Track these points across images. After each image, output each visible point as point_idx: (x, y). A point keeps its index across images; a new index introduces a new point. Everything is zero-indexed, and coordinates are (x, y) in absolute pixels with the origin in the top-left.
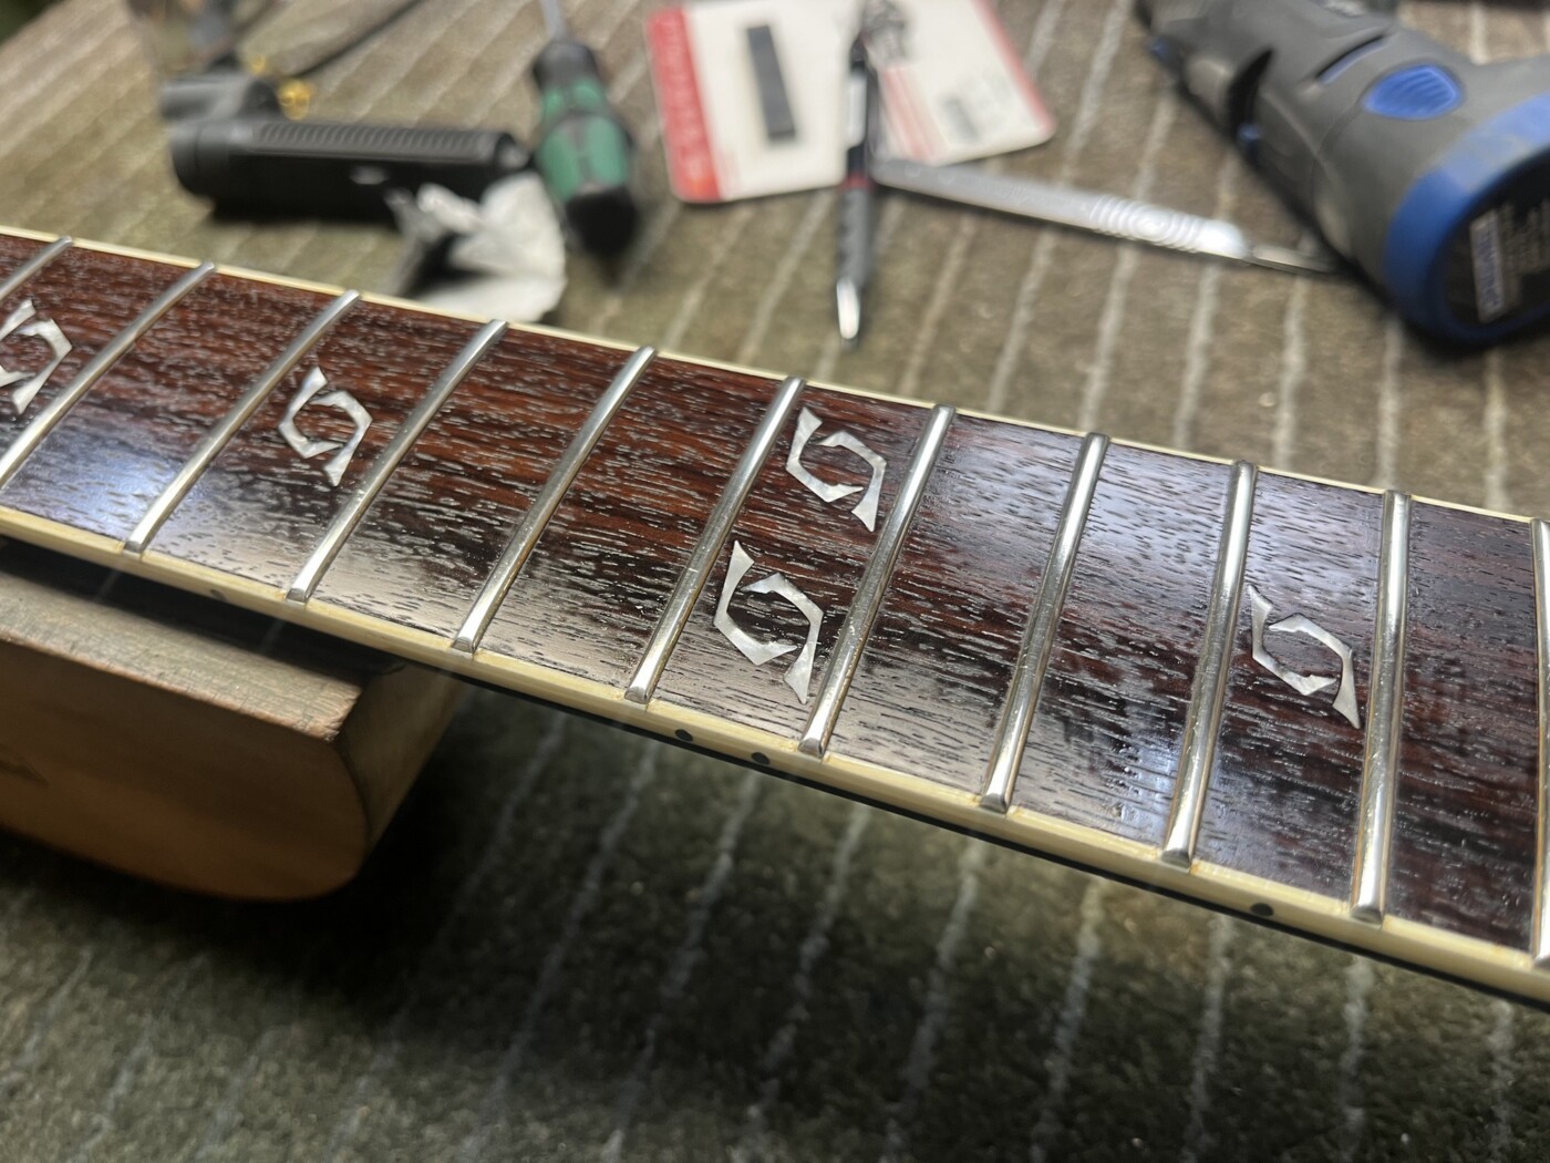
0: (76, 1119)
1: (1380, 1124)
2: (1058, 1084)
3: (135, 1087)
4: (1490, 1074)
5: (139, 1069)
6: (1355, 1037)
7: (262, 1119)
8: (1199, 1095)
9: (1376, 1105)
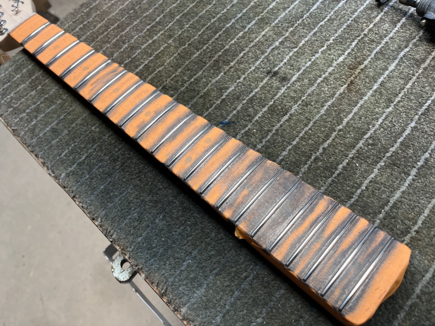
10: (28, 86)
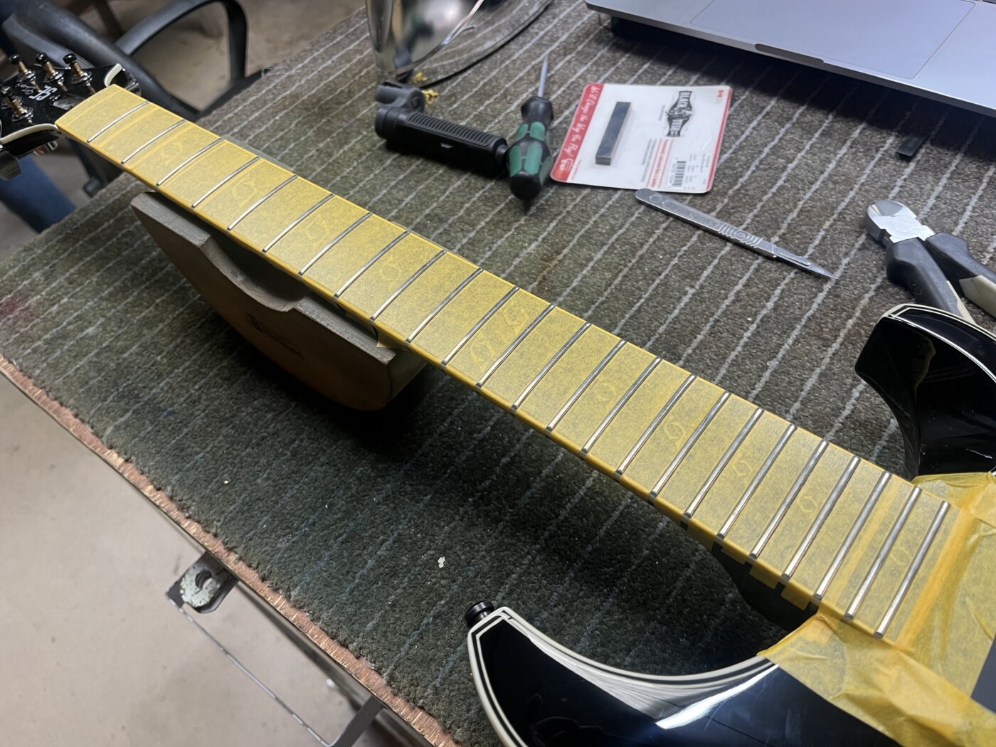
0: (280, 450)
1: (652, 557)
2: (561, 518)
3: (299, 446)
4: (694, 555)
5: (302, 441)
6: (658, 531)
7: (333, 463)
8: (602, 532)
9: (654, 552)
10: (45, 299)
